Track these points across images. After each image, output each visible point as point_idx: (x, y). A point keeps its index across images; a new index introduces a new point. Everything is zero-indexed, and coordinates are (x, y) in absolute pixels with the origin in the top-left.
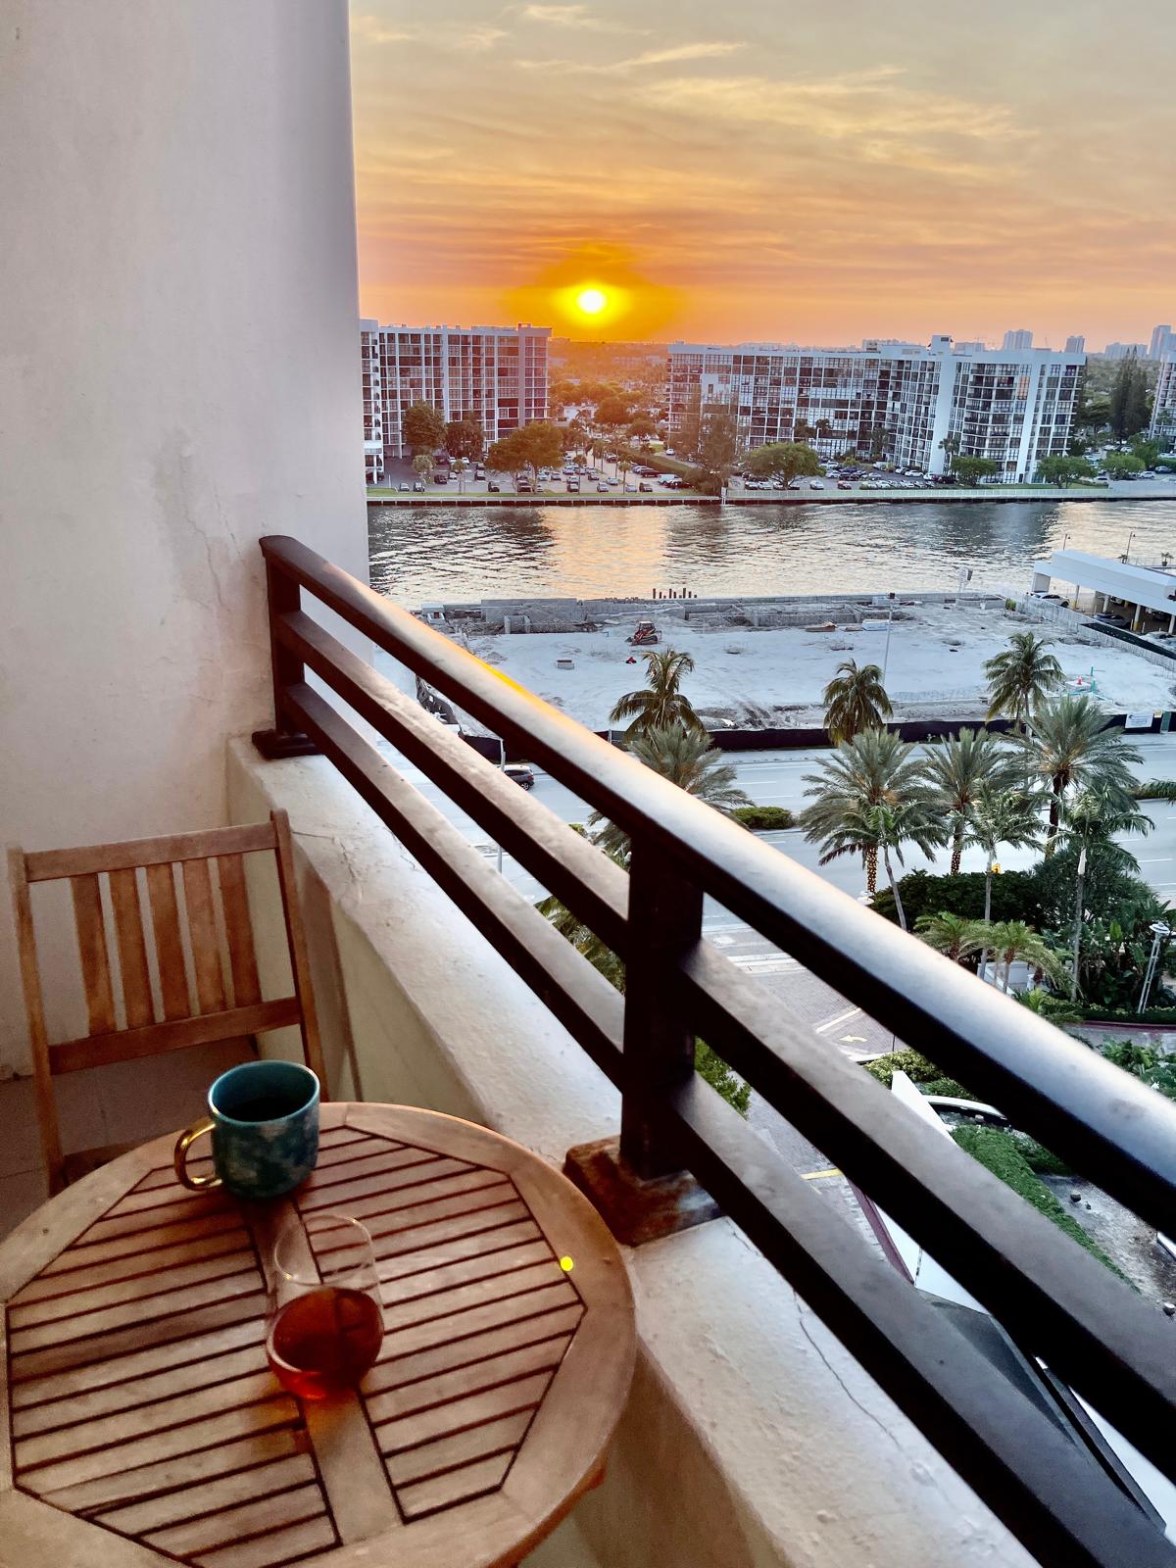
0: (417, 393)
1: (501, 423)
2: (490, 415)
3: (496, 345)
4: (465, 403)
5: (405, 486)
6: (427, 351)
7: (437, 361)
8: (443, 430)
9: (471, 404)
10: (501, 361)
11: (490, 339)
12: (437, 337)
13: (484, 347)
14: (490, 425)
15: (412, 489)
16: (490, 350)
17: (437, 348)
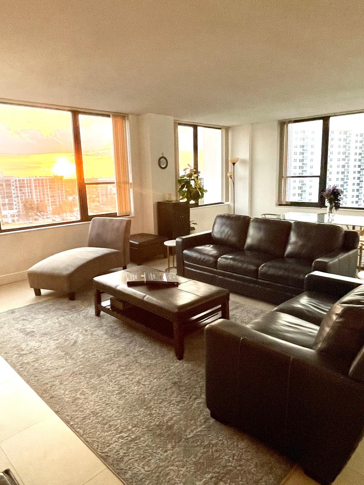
0: (25, 196)
1: (52, 202)
2: (48, 200)
3: (48, 181)
4: (40, 198)
5: (26, 222)
6: (27, 184)
7: (30, 186)
8: (35, 205)
9: (42, 198)
10: (50, 185)
11: (46, 180)
12: (30, 180)
13: (44, 182)
14: (48, 203)
15: (28, 223)
16: (46, 183)
17: (30, 183)
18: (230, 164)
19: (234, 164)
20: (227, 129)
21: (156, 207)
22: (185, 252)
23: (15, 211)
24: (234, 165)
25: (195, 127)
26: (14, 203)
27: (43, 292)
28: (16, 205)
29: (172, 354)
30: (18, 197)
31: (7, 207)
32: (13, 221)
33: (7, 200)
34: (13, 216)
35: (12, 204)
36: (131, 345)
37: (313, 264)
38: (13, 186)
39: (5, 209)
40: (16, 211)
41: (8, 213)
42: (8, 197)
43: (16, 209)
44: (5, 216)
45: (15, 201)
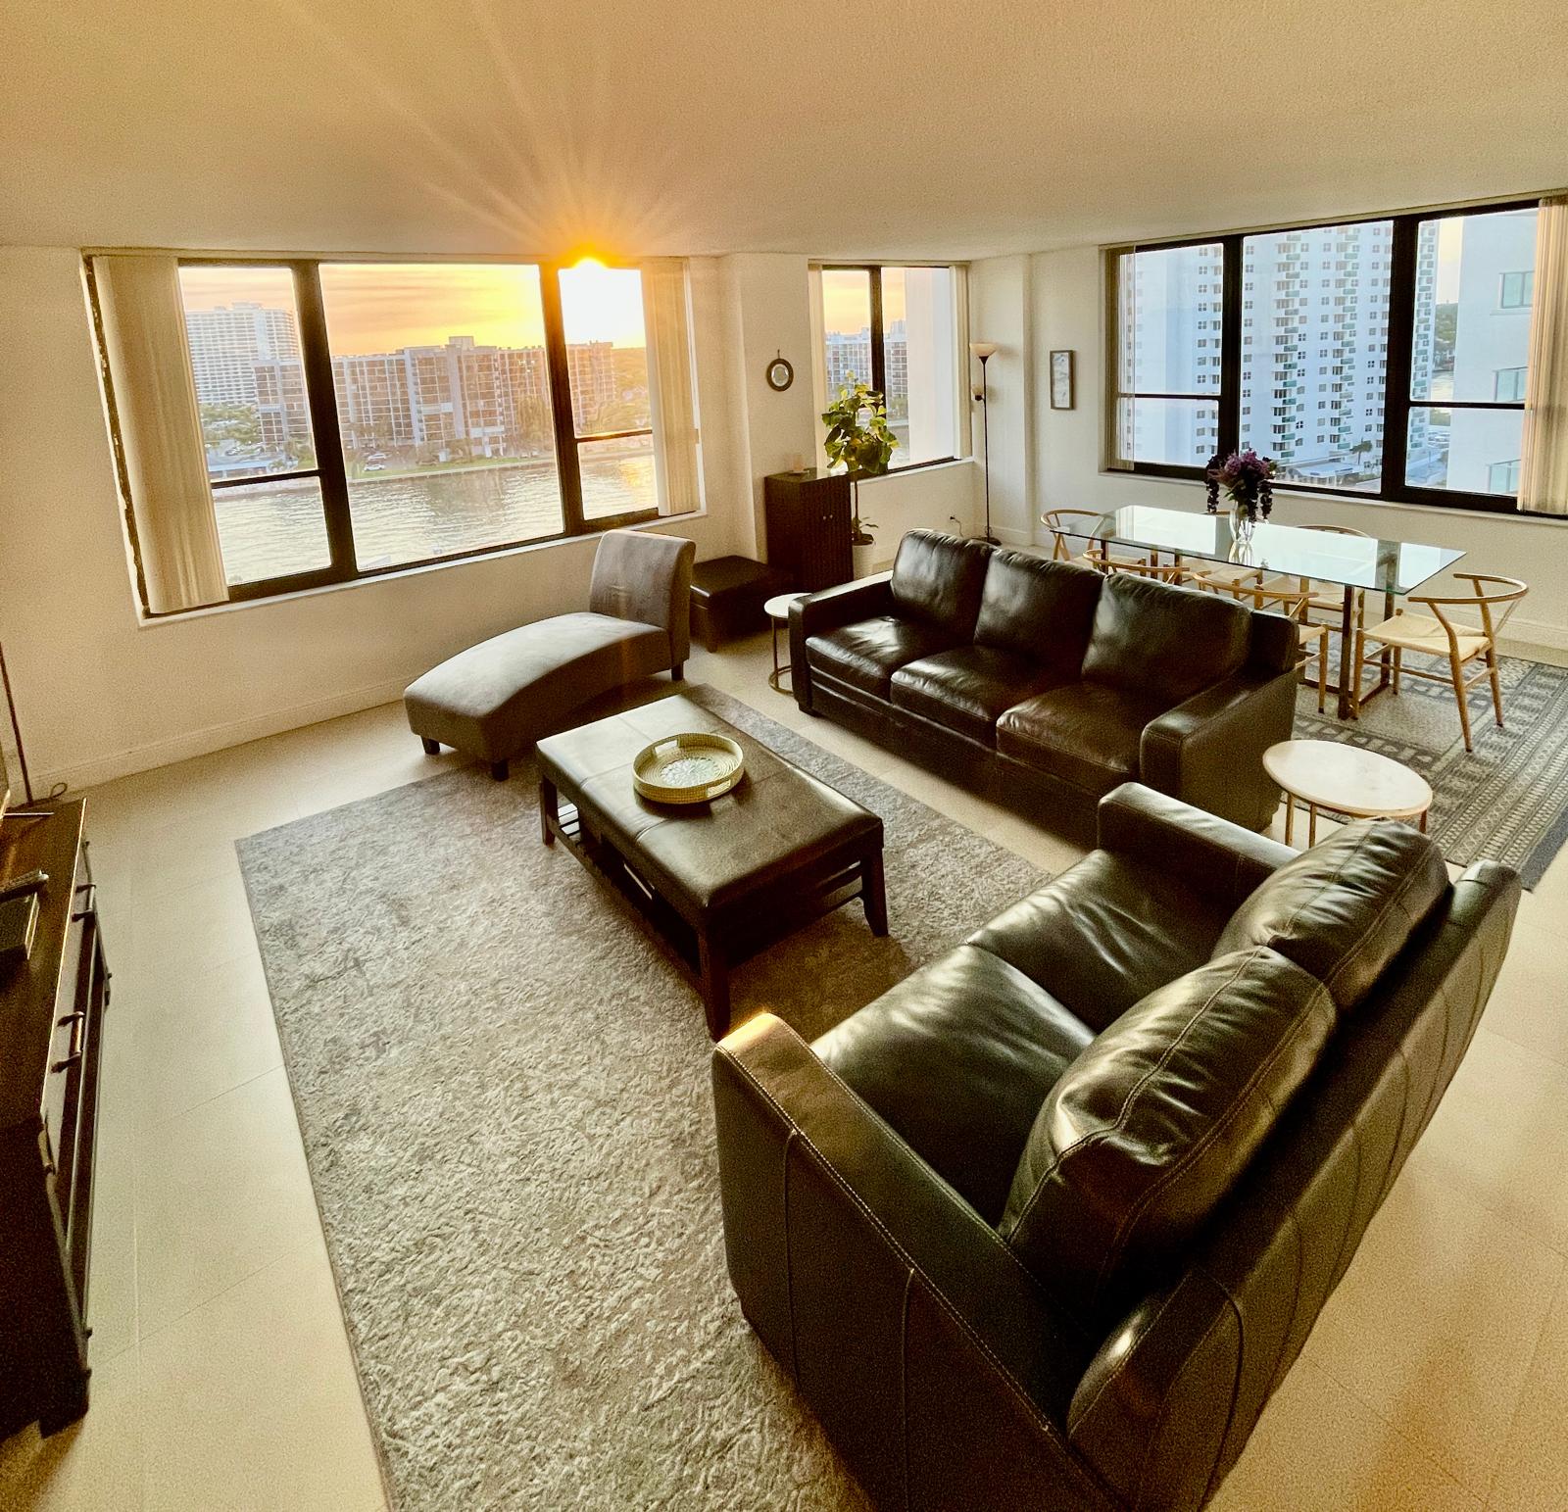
18: (976, 362)
19: (984, 359)
20: (965, 266)
21: (761, 492)
22: (813, 642)
23: (498, 429)
24: (984, 363)
25: (875, 270)
26: (499, 410)
27: (444, 748)
28: (502, 414)
29: (701, 1019)
30: (506, 394)
31: (482, 420)
32: (496, 452)
33: (481, 403)
34: (494, 440)
35: (492, 413)
36: (604, 964)
37: (1143, 733)
38: (496, 369)
39: (478, 425)
40: (503, 428)
41: (484, 434)
42: (484, 396)
43: (502, 423)
44: (478, 442)
45: (500, 405)
